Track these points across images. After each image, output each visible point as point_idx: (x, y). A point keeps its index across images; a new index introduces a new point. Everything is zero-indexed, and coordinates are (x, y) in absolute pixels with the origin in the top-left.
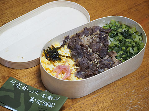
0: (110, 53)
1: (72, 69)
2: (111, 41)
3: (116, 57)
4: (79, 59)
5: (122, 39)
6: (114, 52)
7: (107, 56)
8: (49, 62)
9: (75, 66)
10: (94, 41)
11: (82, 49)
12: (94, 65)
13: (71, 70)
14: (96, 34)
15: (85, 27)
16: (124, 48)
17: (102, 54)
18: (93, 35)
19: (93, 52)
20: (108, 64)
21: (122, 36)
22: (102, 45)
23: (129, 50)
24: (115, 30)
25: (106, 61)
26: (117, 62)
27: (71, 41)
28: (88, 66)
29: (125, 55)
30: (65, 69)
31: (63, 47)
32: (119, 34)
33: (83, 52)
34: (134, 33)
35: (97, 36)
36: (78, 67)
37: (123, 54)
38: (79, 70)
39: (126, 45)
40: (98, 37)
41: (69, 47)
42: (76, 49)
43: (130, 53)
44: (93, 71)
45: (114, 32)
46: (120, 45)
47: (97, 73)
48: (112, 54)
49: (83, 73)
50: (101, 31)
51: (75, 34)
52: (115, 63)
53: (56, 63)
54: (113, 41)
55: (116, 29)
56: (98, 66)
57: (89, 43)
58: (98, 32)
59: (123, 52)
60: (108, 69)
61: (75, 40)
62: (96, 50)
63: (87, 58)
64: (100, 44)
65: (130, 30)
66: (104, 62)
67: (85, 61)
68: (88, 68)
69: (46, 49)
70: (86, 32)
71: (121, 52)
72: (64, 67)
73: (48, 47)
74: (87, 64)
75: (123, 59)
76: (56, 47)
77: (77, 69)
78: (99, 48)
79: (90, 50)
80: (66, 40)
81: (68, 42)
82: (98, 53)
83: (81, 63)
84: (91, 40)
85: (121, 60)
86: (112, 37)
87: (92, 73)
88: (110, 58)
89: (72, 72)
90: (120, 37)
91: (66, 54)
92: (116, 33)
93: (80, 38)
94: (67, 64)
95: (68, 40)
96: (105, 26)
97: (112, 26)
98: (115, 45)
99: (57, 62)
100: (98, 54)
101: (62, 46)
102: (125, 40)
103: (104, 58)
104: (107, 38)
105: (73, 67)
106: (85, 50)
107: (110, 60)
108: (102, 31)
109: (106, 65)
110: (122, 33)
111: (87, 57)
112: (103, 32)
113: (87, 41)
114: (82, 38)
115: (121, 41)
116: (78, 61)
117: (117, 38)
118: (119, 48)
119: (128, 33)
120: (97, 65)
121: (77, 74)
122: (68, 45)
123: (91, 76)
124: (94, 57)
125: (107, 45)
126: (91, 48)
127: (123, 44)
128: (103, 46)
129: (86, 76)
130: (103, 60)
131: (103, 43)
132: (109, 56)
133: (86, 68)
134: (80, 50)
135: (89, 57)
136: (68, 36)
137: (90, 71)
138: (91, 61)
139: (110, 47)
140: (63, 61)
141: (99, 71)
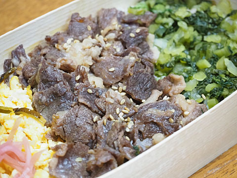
0: (162, 83)
1: (38, 150)
2: (160, 49)
3: (183, 92)
4: (61, 115)
5: (195, 39)
6: (176, 77)
7: (156, 94)
9: (50, 141)
10: (105, 54)
11: (69, 79)
12: (115, 126)
13: (36, 157)
14: (110, 31)
15: (73, 12)
16: (205, 63)
17: (138, 88)
18: (100, 34)
19: (108, 86)
20: (163, 119)
21: (191, 29)
22: (133, 58)
23: (222, 67)
24: (167, 13)
25: (153, 111)
26: (191, 108)
27: (32, 61)
28: (96, 135)
29: (213, 82)
31: (7, 81)
32: (182, 25)
33: (73, 91)
34: (228, 15)
35: (112, 36)
36: (60, 143)
37: (205, 81)
38: (62, 153)
39: (210, 55)
40: (116, 40)
41: (27, 81)
42: (48, 81)
43: (226, 75)
44: (112, 150)
45: (165, 20)
46: (189, 57)
47: (128, 156)
48: (171, 86)
49: (79, 159)
50: (124, 22)
51: (44, 38)
52: (186, 113)
54: (168, 47)
55: (170, 11)
56: (128, 130)
57: (90, 58)
58: (115, 25)
59: (205, 77)
60: (166, 135)
61: (44, 55)
62: (117, 78)
63: (87, 106)
64: (126, 57)
65: (213, 9)
66: (148, 113)
67: (83, 117)
68: (93, 141)
70: (77, 27)
71: (200, 77)
72: (6, 149)
74: (89, 128)
75: (211, 98)
77: (56, 149)
78: (125, 71)
79: (96, 82)
80: (15, 61)
81: (22, 65)
82: (125, 88)
83: (68, 129)
84: (96, 51)
85: (202, 103)
86: (161, 35)
87: (109, 157)
88: (165, 98)
89: (38, 164)
90: (187, 32)
91: (16, 103)
92: (170, 22)
93: (60, 47)
94: (19, 137)
95: (22, 58)
96: (135, 8)
97: (156, 4)
98: (173, 59)
100: (123, 91)
102: (203, 40)
103: (146, 99)
104: (144, 39)
105: (44, 146)
106: (78, 81)
107: (167, 106)
108: (126, 20)
109: (155, 124)
110: (190, 21)
111: (88, 103)
112: (130, 23)
113: (84, 53)
114: (65, 45)
115: (192, 43)
116: (59, 121)
117: (176, 36)
118: (190, 65)
119: (209, 18)
120: (123, 128)
121: (58, 166)
123: (107, 166)
124: (112, 101)
125: (150, 60)
126: (97, 76)
127: (198, 52)
128: (136, 62)
130: (141, 108)
131: (135, 54)
132: (161, 93)
133: (87, 141)
134: (62, 83)
135: (95, 103)
136: (21, 47)
137: (102, 152)
138: (102, 114)
139: (159, 67)
140: (7, 129)
141: (134, 148)
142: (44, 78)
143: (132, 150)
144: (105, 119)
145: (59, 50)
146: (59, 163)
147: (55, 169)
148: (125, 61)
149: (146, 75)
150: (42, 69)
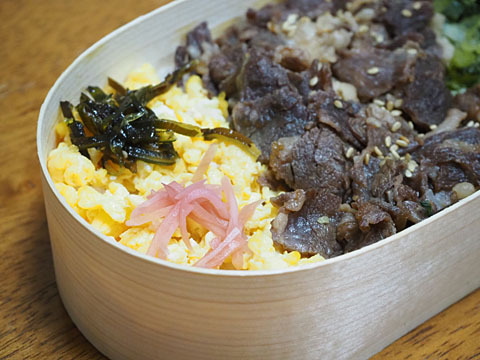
0: (463, 99)
2: (453, 42)
4: (288, 145)
7: (455, 117)
8: (103, 172)
9: (266, 189)
10: (357, 44)
11: (297, 83)
13: (247, 212)
14: (365, 6)
17: (422, 105)
18: (345, 10)
19: (365, 100)
20: (473, 158)
22: (413, 52)
25: (453, 144)
27: (224, 52)
28: (351, 181)
30: (206, 205)
31: (181, 85)
33: (306, 103)
35: (369, 13)
38: (295, 204)
40: (375, 21)
41: (217, 85)
42: (259, 84)
44: (384, 204)
47: (415, 216)
49: (323, 220)
51: (242, 13)
53: (148, 174)
54: (467, 40)
56: (409, 175)
57: (331, 51)
61: (247, 41)
62: (383, 85)
63: (333, 130)
64: (399, 51)
66: (444, 147)
67: (327, 149)
68: (348, 190)
69: (75, 101)
72: (197, 194)
73: (90, 89)
74: (338, 168)
76: (134, 85)
77: (280, 202)
79: (346, 91)
80: (193, 50)
81: (206, 58)
82: (398, 103)
83: (300, 167)
84: (341, 38)
87: (383, 216)
88: (471, 124)
89: (250, 224)
91: (200, 123)
93: (277, 29)
94: (214, 177)
95: (206, 45)
99: (148, 167)
100: (395, 109)
101: (175, 79)
103: (437, 125)
104: (427, 22)
105: (255, 197)
106: (314, 88)
109: (458, 166)
111: (336, 125)
113: (321, 40)
114: (286, 26)
116: (283, 155)
120: (402, 170)
121: (287, 228)
122: (205, 71)
123: (377, 231)
124: (378, 124)
126: (346, 81)
128: (419, 59)
129: (345, 242)
130: (431, 139)
131: (417, 44)
132: (465, 115)
133: (336, 190)
134: (286, 88)
135: (348, 126)
136: (204, 25)
137: (369, 206)
138: (361, 146)
139: (454, 73)
140: (187, 165)
141: (422, 205)
142: (254, 78)
143: (419, 208)
144: (366, 154)
145: (274, 33)
146: (289, 223)
147: (283, 233)
148: (397, 57)
149: (436, 82)
150: (250, 63)
